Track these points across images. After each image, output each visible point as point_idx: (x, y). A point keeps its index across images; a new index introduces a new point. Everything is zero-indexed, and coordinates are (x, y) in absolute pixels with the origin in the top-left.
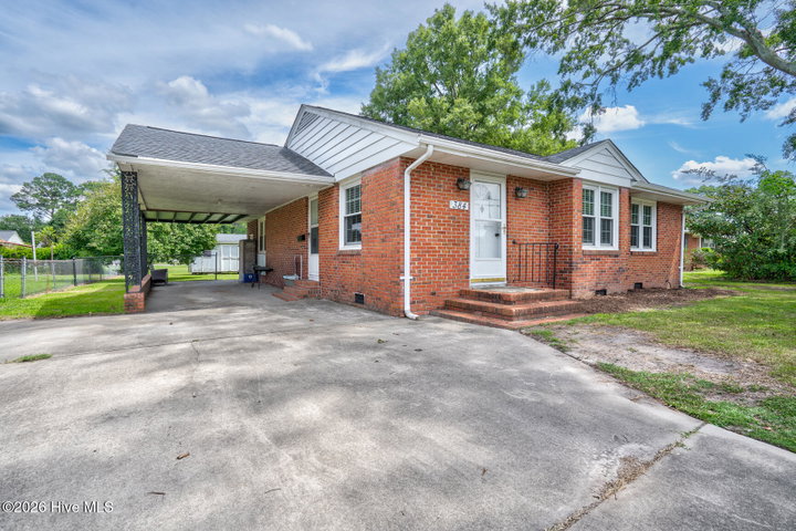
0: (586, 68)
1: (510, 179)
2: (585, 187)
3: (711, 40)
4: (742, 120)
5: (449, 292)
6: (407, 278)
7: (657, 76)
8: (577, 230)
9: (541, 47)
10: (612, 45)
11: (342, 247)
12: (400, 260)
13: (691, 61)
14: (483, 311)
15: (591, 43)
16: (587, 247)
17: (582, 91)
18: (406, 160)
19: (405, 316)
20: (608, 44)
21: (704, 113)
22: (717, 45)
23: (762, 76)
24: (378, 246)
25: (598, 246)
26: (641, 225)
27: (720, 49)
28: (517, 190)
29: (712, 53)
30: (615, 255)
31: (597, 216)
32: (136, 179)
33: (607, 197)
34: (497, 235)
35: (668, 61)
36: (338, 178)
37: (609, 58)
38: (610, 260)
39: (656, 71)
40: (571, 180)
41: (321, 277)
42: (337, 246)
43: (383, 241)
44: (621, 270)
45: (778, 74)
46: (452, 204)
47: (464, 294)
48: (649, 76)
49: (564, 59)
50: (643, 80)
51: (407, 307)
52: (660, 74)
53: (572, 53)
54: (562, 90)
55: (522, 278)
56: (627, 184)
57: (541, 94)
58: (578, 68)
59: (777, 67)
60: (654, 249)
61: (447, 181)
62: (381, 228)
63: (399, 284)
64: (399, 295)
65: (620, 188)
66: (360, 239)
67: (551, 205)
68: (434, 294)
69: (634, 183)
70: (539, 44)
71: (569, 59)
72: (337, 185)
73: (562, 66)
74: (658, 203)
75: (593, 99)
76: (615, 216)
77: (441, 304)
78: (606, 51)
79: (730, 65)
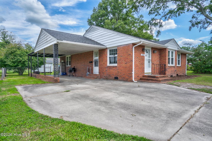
0: (156, 13)
1: (152, 48)
2: (169, 50)
3: (189, 7)
4: (200, 32)
5: (141, 76)
6: (133, 72)
7: (175, 17)
8: (167, 61)
9: (145, 7)
10: (164, 7)
11: (108, 64)
12: (132, 68)
13: (184, 13)
14: (152, 80)
15: (158, 6)
16: (169, 65)
17: (157, 21)
18: (134, 44)
19: (133, 82)
20: (162, 7)
21: (189, 29)
22: (191, 8)
23: (204, 20)
24: (124, 65)
25: (171, 65)
26: (178, 59)
27: (192, 10)
28: (154, 51)
29: (190, 11)
30: (174, 67)
31: (171, 57)
32: (58, 46)
33: (172, 52)
34: (149, 62)
35: (178, 12)
36: (108, 47)
37: (163, 11)
38: (173, 68)
39: (175, 15)
40: (166, 48)
41: (99, 73)
42: (107, 64)
43: (126, 63)
44: (175, 71)
45: (209, 20)
46: (142, 55)
47: (144, 76)
48: (173, 16)
49: (150, 10)
50: (171, 17)
51: (133, 80)
52: (176, 16)
53: (152, 9)
54: (151, 20)
55: (155, 72)
56: (177, 49)
57: (141, 19)
58: (154, 13)
59: (208, 18)
60: (180, 65)
61: (141, 49)
62: (125, 61)
63: (132, 74)
64: (132, 77)
65: (175, 50)
66: (116, 63)
67: (160, 55)
68: (138, 76)
69: (178, 49)
70: (144, 6)
71: (151, 10)
72: (107, 48)
73: (150, 12)
74: (181, 54)
75: (160, 23)
76: (174, 57)
77: (139, 79)
78: (162, 9)
79: (194, 15)
